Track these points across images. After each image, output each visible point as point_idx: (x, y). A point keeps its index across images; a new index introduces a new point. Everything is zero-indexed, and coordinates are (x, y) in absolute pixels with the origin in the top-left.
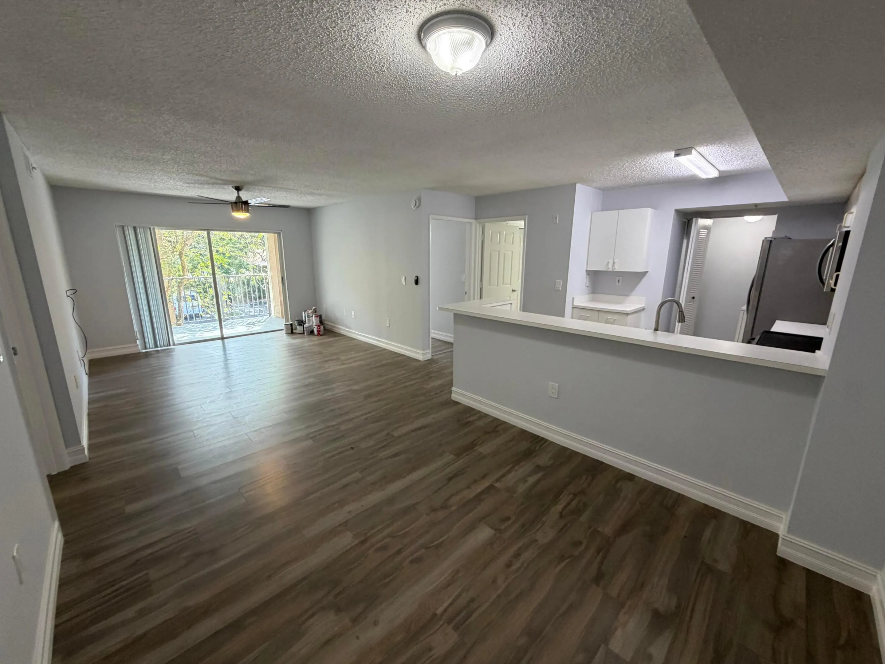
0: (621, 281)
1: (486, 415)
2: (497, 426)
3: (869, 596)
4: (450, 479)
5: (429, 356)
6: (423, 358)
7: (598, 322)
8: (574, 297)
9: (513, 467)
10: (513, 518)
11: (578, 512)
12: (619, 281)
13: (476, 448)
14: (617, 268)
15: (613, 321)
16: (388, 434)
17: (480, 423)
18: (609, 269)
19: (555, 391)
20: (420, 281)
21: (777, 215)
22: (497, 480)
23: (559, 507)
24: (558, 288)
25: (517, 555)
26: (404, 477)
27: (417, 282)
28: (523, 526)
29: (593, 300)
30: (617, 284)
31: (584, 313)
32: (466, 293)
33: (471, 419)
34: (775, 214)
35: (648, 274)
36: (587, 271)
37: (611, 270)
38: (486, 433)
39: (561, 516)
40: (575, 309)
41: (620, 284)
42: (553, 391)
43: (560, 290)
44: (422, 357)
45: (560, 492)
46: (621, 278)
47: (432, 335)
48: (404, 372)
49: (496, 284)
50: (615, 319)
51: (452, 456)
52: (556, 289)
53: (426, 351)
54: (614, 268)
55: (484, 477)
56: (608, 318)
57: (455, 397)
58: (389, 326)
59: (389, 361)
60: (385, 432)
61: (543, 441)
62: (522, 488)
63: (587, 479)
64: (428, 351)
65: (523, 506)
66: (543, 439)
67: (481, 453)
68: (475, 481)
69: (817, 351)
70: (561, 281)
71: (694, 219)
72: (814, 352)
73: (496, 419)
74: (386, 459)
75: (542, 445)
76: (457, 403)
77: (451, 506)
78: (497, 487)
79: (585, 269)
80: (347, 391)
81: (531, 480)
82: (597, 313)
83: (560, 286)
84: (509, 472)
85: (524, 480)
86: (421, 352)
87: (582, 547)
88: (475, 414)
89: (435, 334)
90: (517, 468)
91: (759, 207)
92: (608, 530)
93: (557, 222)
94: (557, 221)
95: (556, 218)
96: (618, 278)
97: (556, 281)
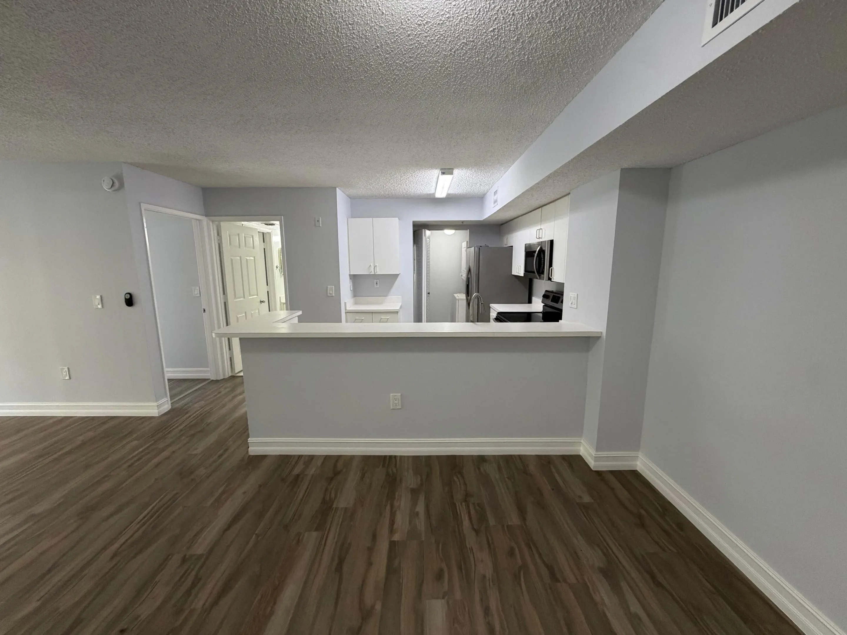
0: (378, 283)
1: (311, 458)
2: (335, 466)
3: (637, 471)
4: (339, 568)
5: (167, 407)
6: (159, 413)
7: (373, 322)
8: (346, 301)
9: (392, 507)
10: (444, 566)
11: (482, 518)
12: (377, 283)
13: (334, 506)
14: (379, 272)
15: (386, 320)
16: (184, 560)
17: (312, 471)
18: (371, 272)
19: (398, 402)
20: (136, 299)
21: (468, 230)
22: (392, 531)
23: (466, 523)
24: (331, 294)
25: (487, 611)
26: (272, 613)
27: (130, 302)
28: (460, 568)
29: (356, 303)
30: (375, 286)
31: (358, 317)
32: (205, 310)
33: (296, 471)
34: (467, 230)
35: (399, 276)
36: (350, 275)
37: (373, 273)
38: (331, 480)
39: (477, 532)
40: (348, 313)
41: (378, 286)
42: (396, 402)
43: (333, 296)
44: (156, 411)
45: (453, 505)
46: (378, 280)
47: (168, 376)
48: (135, 443)
49: (242, 295)
50: (388, 318)
51: (315, 534)
52: (329, 295)
53: (161, 402)
54: (375, 272)
55: (374, 537)
56: (382, 318)
57: (254, 450)
58: (70, 378)
59: (91, 434)
60: (176, 559)
61: (394, 460)
62: (421, 524)
63: (458, 478)
64: (165, 400)
65: (441, 545)
66: (390, 457)
67: (346, 508)
68: (370, 550)
69: (560, 321)
70: (333, 287)
71: (423, 230)
72: (558, 321)
73: (327, 458)
74: (215, 603)
75: (396, 464)
76: (262, 458)
77: (373, 607)
78: (398, 541)
79: (348, 273)
80: (25, 521)
81: (421, 508)
82: (371, 315)
83: (333, 292)
84: (393, 515)
85: (414, 515)
86: (155, 404)
87: (517, 550)
88: (296, 463)
89: (171, 373)
90: (396, 504)
91: (464, 223)
92: (514, 519)
93: (321, 226)
94: (320, 223)
95: (318, 221)
96: (375, 280)
97: (328, 286)
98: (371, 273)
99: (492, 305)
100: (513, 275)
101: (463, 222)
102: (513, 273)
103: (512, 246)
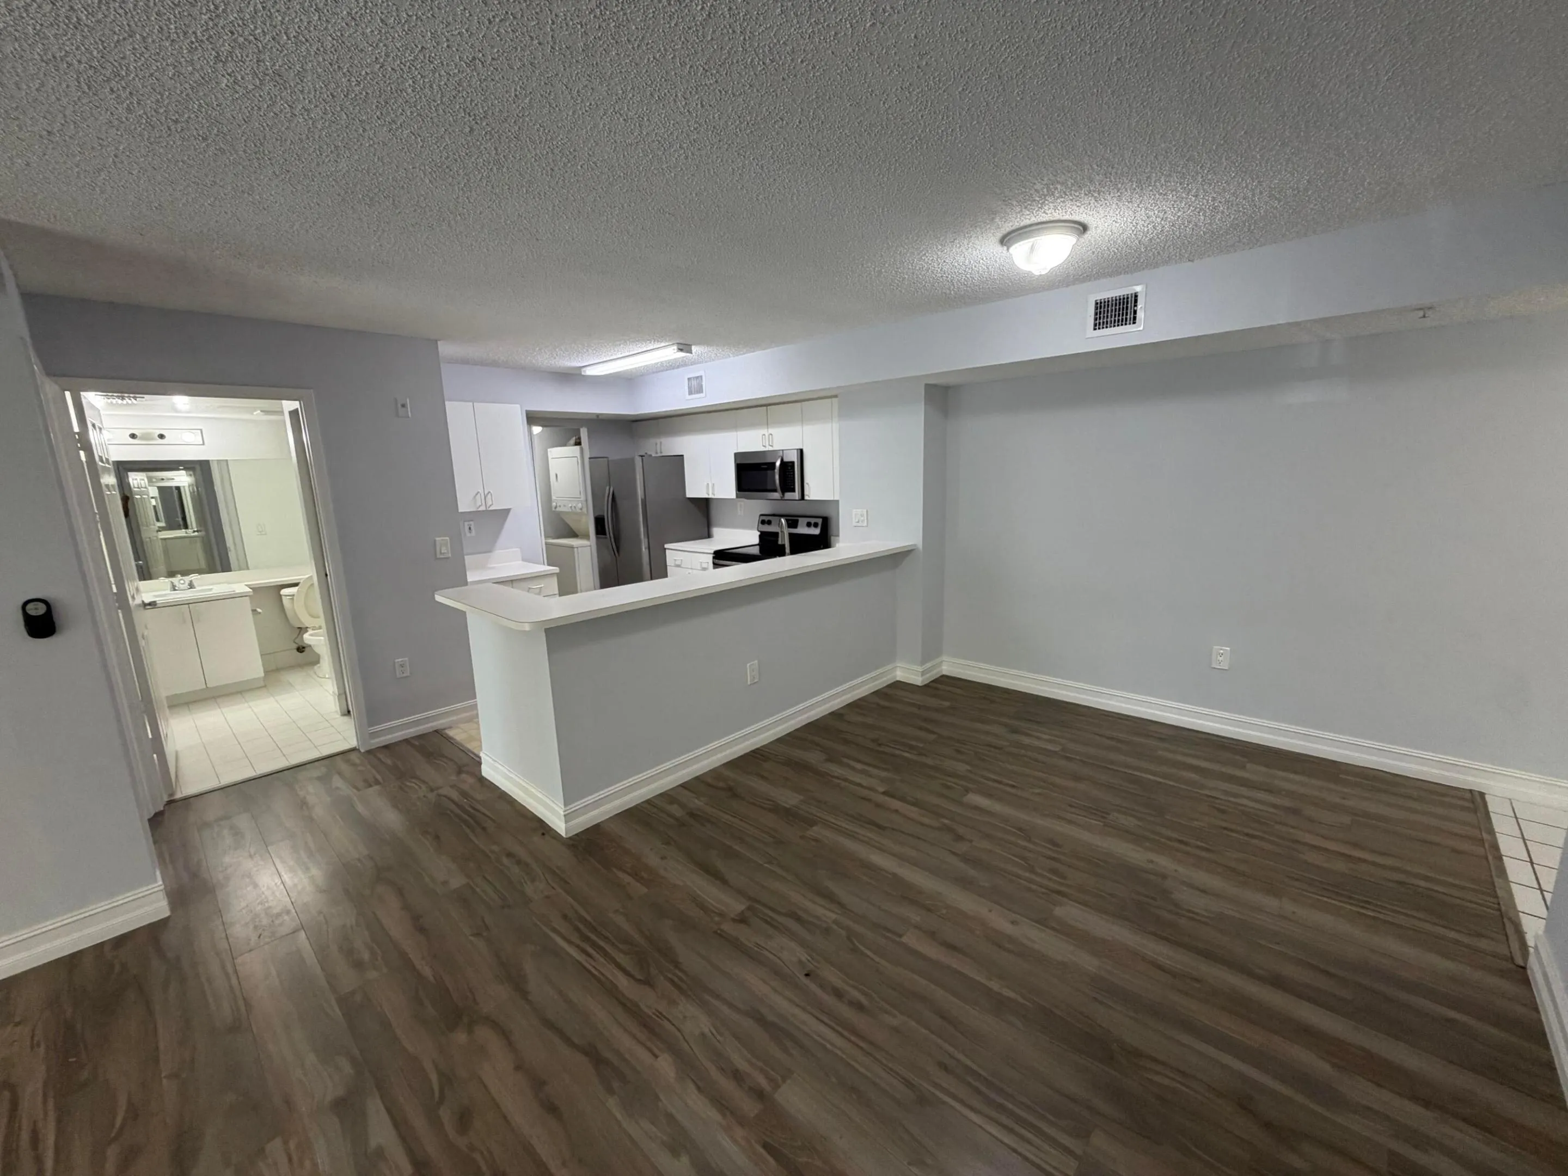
0: (472, 528)
12: (470, 528)
18: (481, 505)
19: (756, 673)
21: (585, 428)
24: (443, 554)
30: (468, 535)
35: (512, 513)
37: (483, 508)
41: (473, 534)
42: (754, 674)
43: (448, 558)
46: (472, 523)
52: (439, 556)
54: (489, 503)
70: (448, 539)
83: (447, 549)
93: (410, 415)
94: (408, 411)
95: (403, 406)
96: (466, 524)
97: (437, 539)
98: (480, 509)
99: (666, 546)
100: (689, 498)
101: (598, 415)
102: (690, 494)
103: (682, 456)
